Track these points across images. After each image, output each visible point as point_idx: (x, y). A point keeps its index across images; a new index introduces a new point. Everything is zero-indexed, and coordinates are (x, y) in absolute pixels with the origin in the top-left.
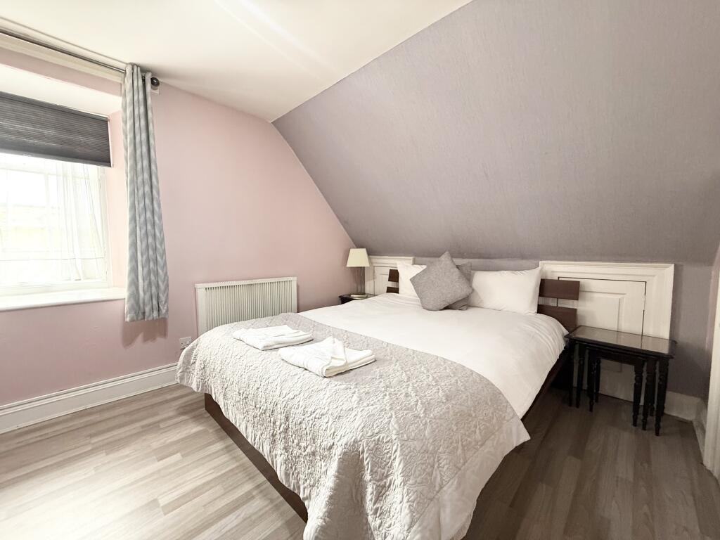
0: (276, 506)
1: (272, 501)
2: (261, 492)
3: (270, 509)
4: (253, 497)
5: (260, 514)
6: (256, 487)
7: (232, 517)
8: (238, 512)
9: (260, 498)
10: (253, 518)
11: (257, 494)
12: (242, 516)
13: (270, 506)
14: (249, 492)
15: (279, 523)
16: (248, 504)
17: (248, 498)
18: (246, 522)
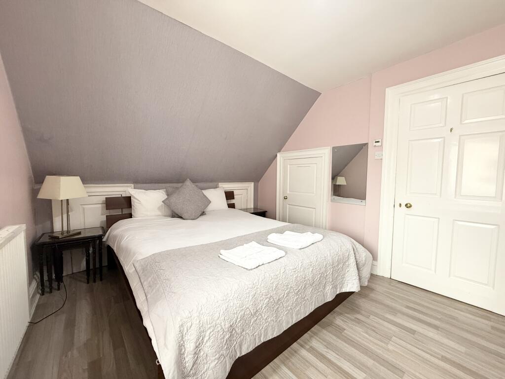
0: (314, 334)
1: (311, 337)
2: (305, 343)
3: (317, 337)
4: (311, 347)
5: (321, 341)
6: (302, 347)
7: (329, 356)
8: (324, 353)
9: (311, 343)
10: (325, 344)
11: (309, 345)
12: (325, 350)
13: (315, 337)
14: (308, 350)
15: (325, 332)
16: (317, 349)
17: (312, 350)
18: (329, 347)
